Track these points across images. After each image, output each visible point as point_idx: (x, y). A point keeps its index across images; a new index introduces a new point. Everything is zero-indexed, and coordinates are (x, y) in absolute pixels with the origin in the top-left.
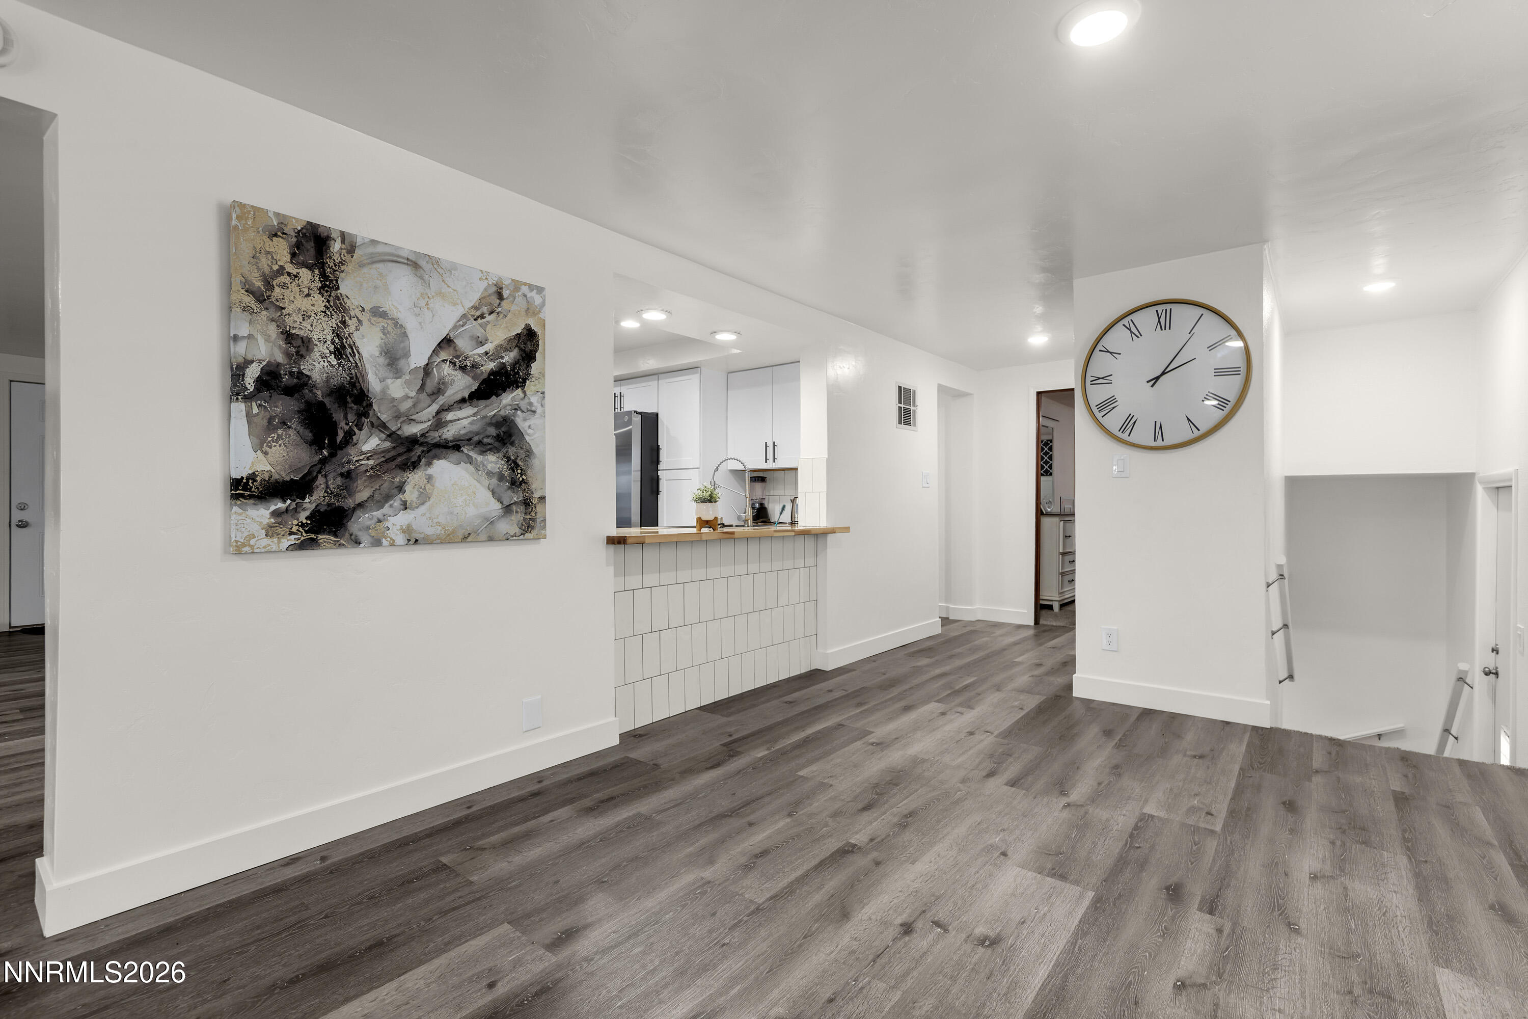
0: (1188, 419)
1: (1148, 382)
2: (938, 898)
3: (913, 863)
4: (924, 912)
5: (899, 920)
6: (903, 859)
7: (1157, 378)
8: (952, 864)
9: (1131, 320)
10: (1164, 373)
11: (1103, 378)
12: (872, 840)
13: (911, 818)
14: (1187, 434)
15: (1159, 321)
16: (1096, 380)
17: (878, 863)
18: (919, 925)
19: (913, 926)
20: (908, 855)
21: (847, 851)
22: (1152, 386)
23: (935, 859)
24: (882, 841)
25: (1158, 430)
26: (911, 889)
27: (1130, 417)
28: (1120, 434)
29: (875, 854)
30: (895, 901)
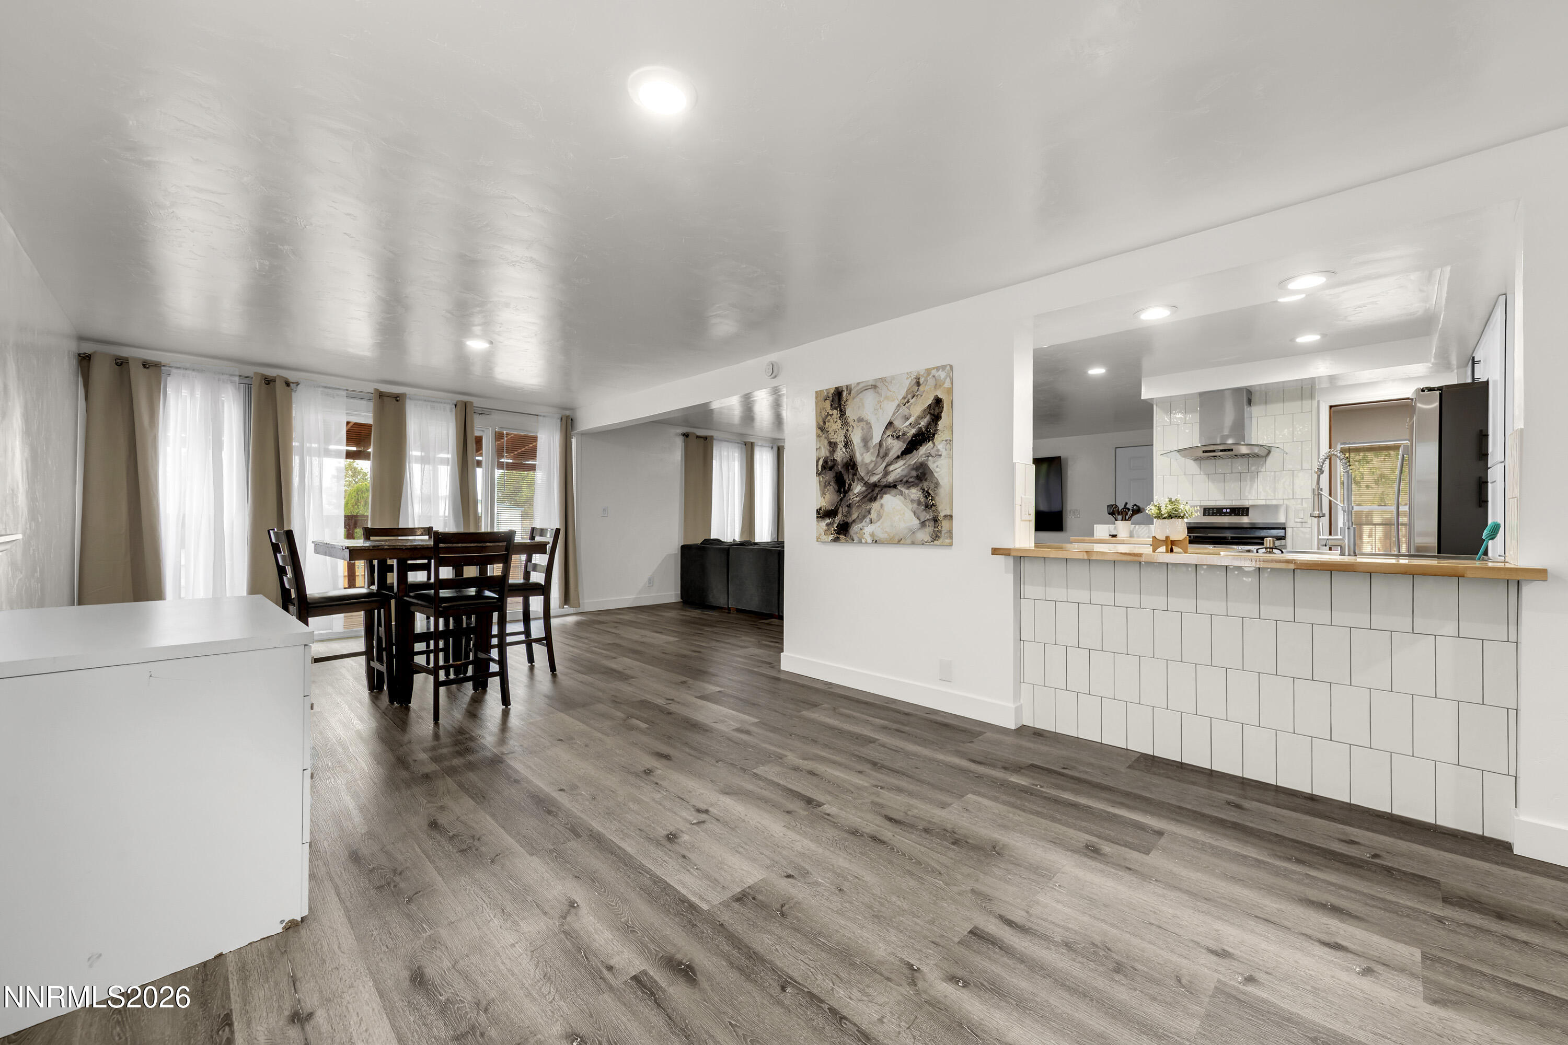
6: (792, 823)
12: (828, 814)
13: (869, 839)
17: (788, 812)
29: (803, 812)
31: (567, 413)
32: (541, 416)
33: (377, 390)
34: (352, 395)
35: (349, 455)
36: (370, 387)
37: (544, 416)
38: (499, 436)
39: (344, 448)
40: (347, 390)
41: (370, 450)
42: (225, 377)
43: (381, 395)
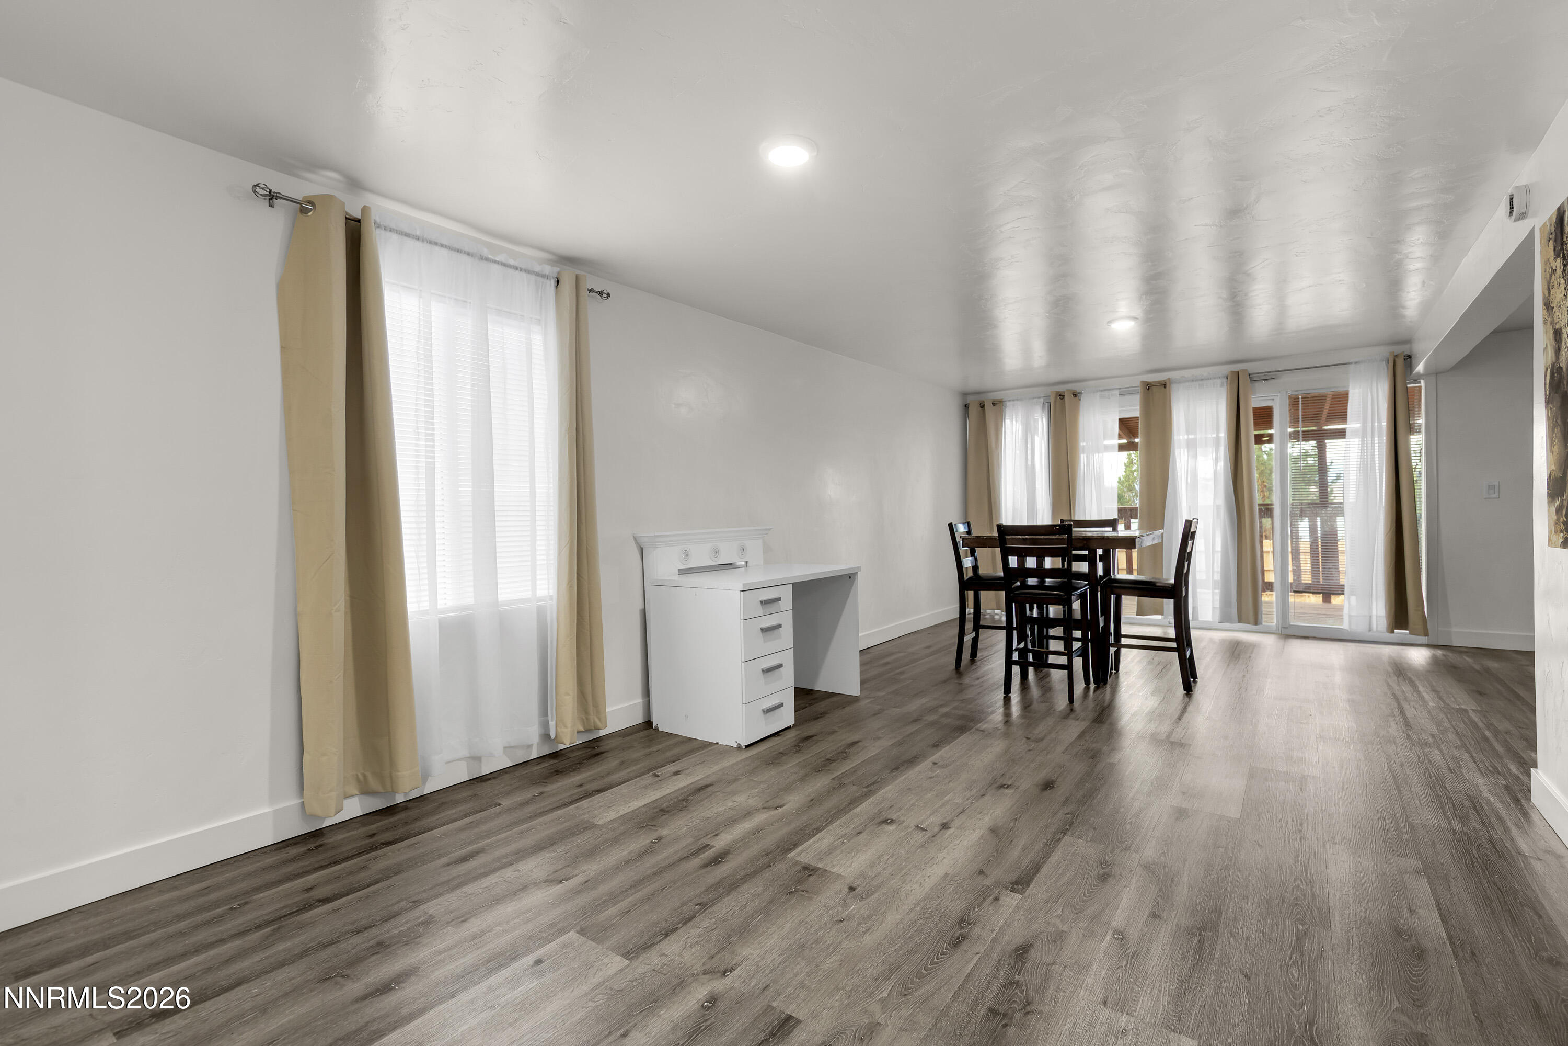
2: (923, 846)
3: (946, 875)
4: (933, 837)
5: (951, 831)
6: (957, 878)
8: (909, 875)
12: (997, 899)
13: (957, 934)
17: (981, 872)
18: (936, 829)
19: (940, 828)
20: (952, 882)
21: (1020, 884)
23: (924, 880)
24: (984, 898)
26: (945, 851)
29: (988, 882)
30: (958, 842)
31: (1398, 349)
32: (1351, 363)
33: (1143, 382)
34: (1124, 392)
35: (1121, 448)
36: (1136, 382)
37: (1356, 363)
38: (1294, 401)
39: (1117, 442)
40: (1120, 389)
41: (1137, 440)
42: (1035, 400)
43: (1148, 386)
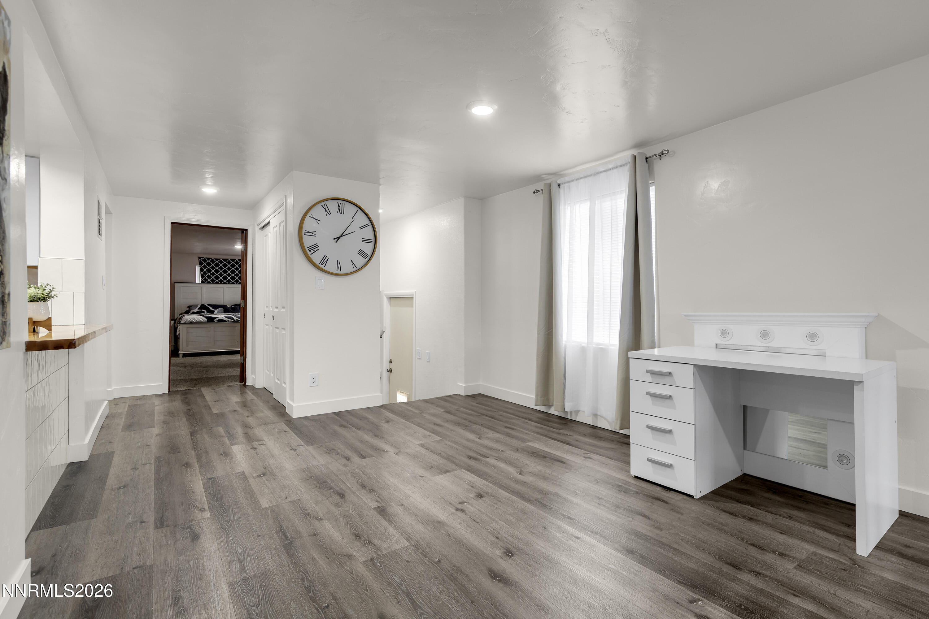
0: (352, 261)
1: (334, 239)
7: (339, 238)
9: (326, 204)
10: (341, 236)
11: (311, 232)
14: (351, 269)
15: (339, 209)
16: (308, 233)
22: (336, 242)
25: (339, 265)
27: (325, 257)
28: (320, 265)
